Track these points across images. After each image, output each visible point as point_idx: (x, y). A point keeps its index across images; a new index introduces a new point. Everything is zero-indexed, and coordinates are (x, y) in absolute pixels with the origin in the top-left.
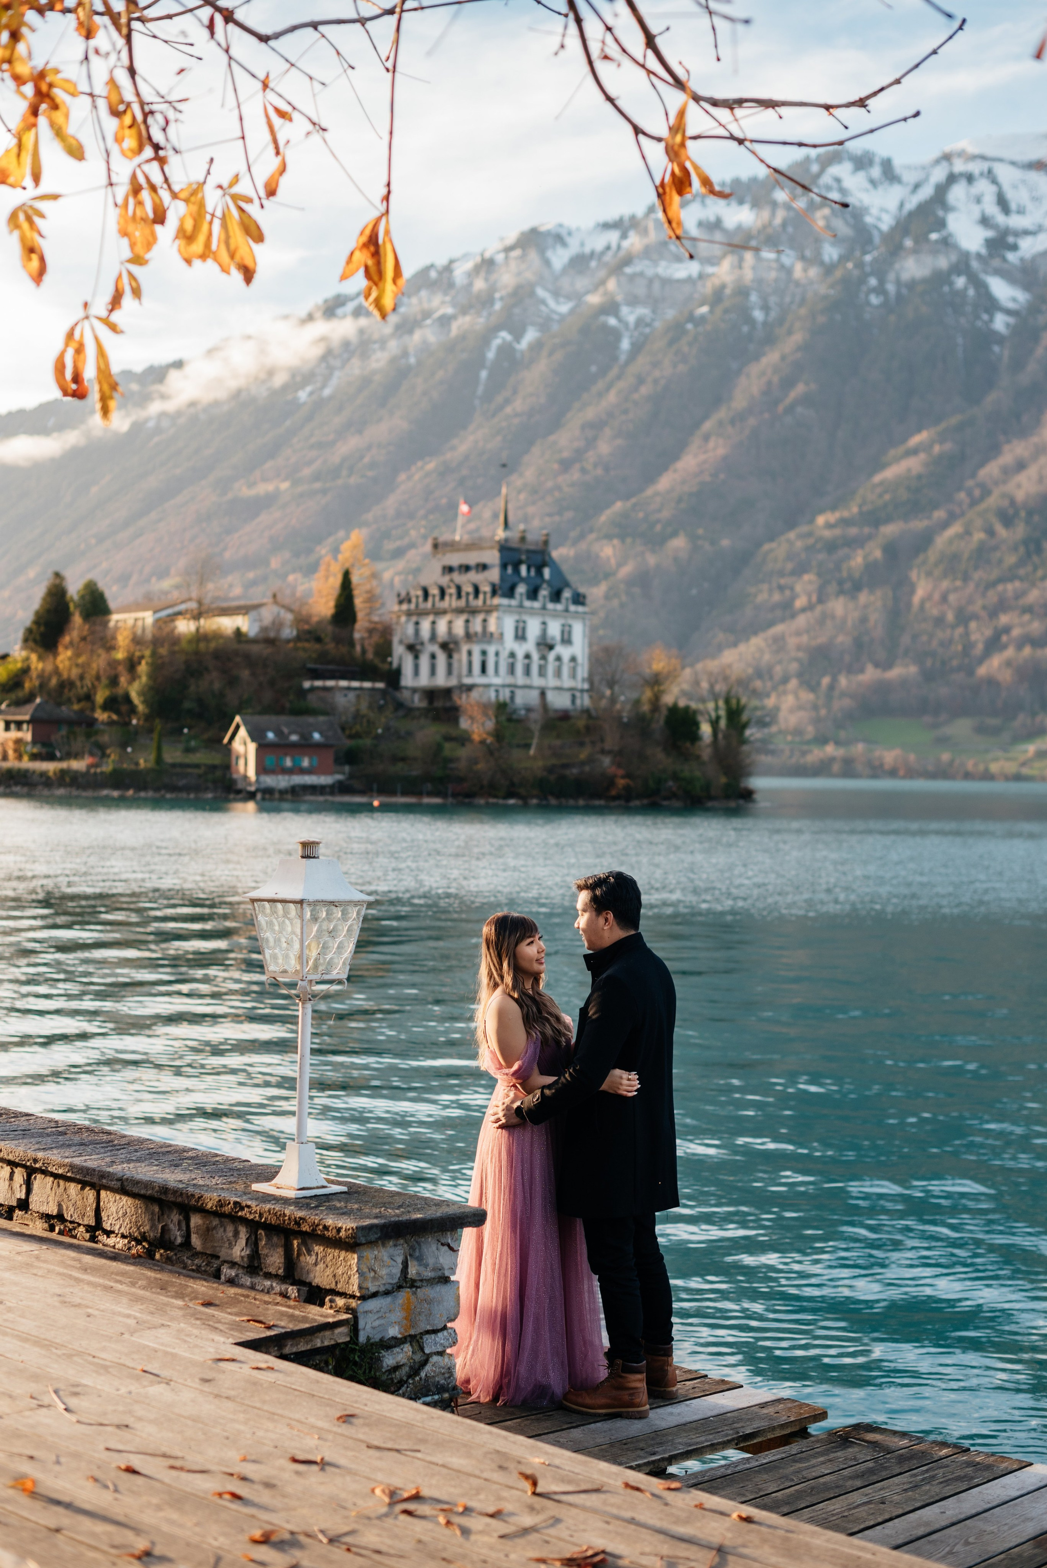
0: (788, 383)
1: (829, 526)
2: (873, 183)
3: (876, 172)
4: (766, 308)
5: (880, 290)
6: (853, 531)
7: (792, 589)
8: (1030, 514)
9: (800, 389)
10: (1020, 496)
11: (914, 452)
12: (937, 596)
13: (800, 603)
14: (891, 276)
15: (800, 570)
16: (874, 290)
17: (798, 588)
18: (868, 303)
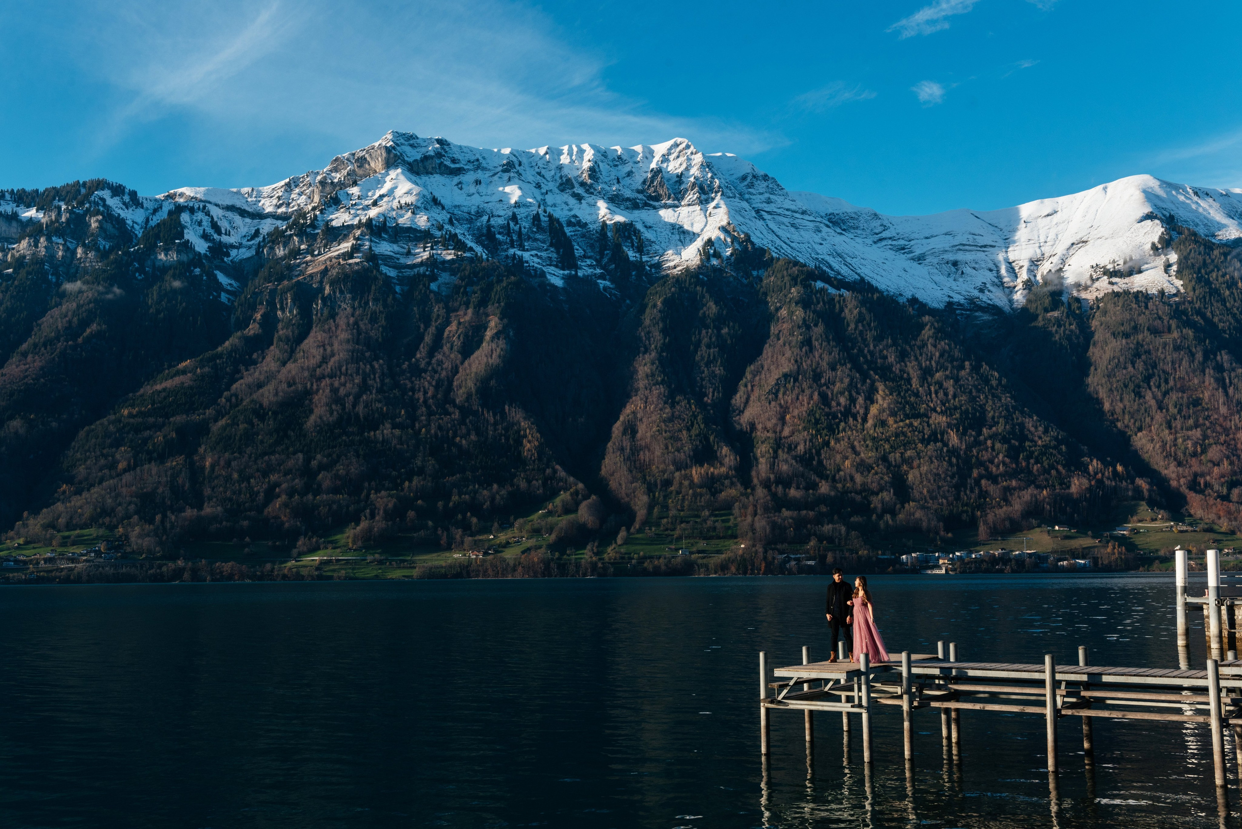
0: (84, 323)
1: (131, 415)
2: (124, 203)
3: (127, 198)
4: (56, 274)
5: (141, 270)
6: (151, 420)
7: (113, 456)
8: (275, 413)
9: (94, 327)
10: (266, 402)
11: (184, 372)
12: (222, 463)
13: (121, 466)
14: (149, 262)
15: (117, 444)
16: (137, 270)
17: (118, 456)
18: (136, 278)
